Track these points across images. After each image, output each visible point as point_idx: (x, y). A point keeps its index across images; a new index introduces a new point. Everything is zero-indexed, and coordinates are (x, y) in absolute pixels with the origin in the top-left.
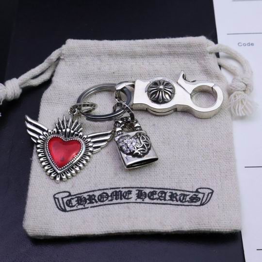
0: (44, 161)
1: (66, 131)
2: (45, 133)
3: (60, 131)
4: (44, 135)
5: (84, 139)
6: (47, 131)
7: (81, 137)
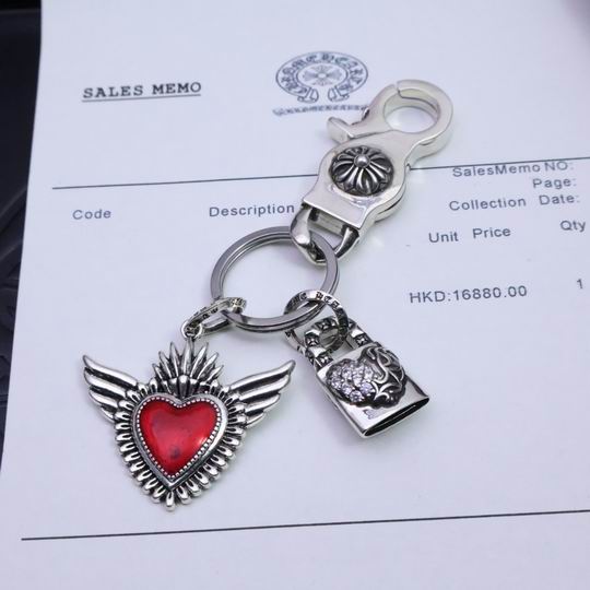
0: (134, 462)
1: (178, 381)
2: (131, 393)
3: (165, 383)
4: (129, 399)
5: (223, 397)
6: (135, 389)
7: (215, 392)
